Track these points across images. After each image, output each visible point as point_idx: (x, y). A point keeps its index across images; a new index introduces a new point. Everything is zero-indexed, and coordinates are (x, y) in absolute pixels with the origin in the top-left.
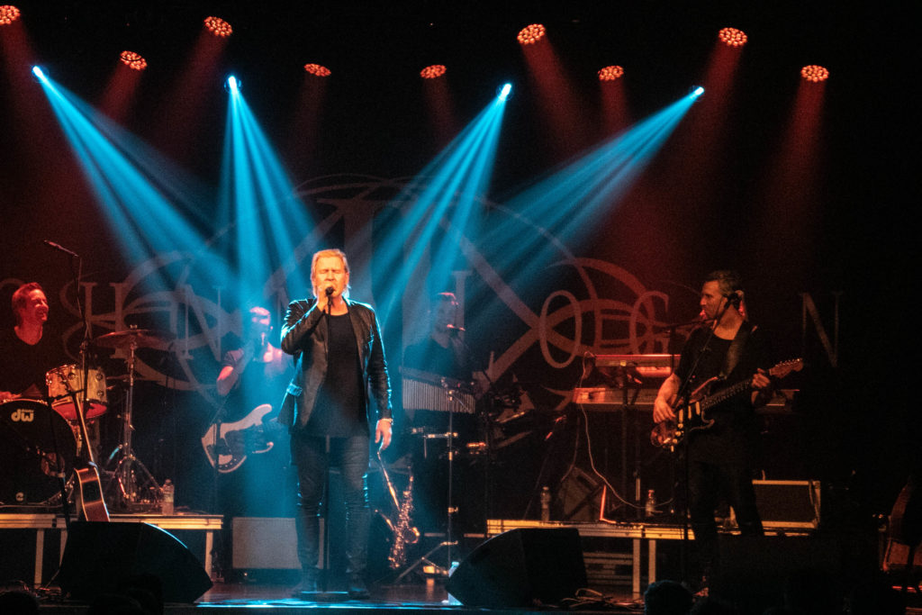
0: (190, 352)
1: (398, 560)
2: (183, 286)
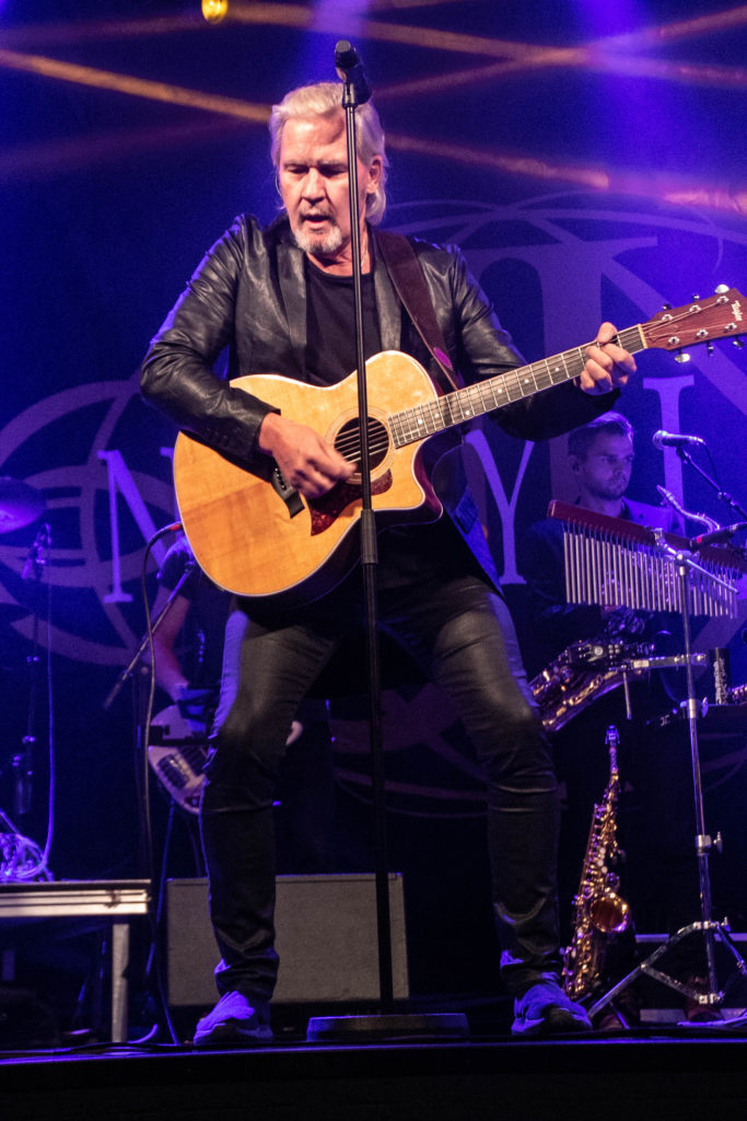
0: (126, 587)
2: (101, 454)
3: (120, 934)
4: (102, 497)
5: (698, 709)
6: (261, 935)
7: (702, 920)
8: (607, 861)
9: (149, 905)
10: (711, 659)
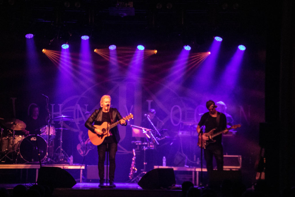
1: (131, 177)
2: (77, 105)
3: (81, 171)
9: (85, 168)
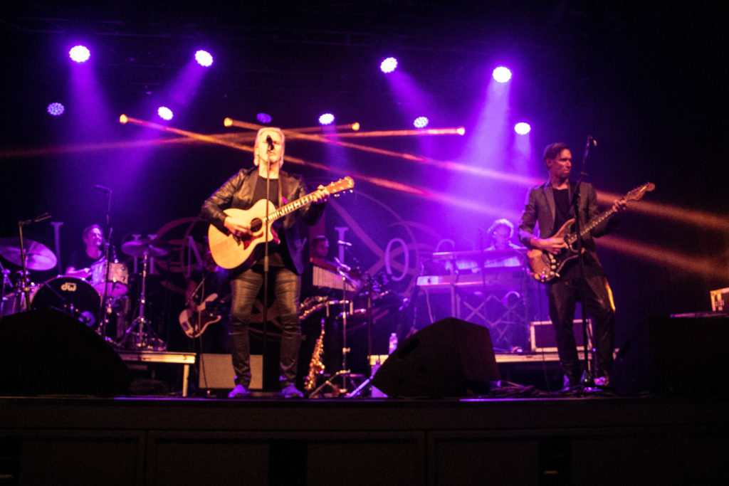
2: (187, 237)
3: (186, 368)
4: (186, 248)
5: (346, 315)
6: (246, 368)
7: (343, 370)
8: (320, 355)
9: (195, 361)
10: (350, 302)
